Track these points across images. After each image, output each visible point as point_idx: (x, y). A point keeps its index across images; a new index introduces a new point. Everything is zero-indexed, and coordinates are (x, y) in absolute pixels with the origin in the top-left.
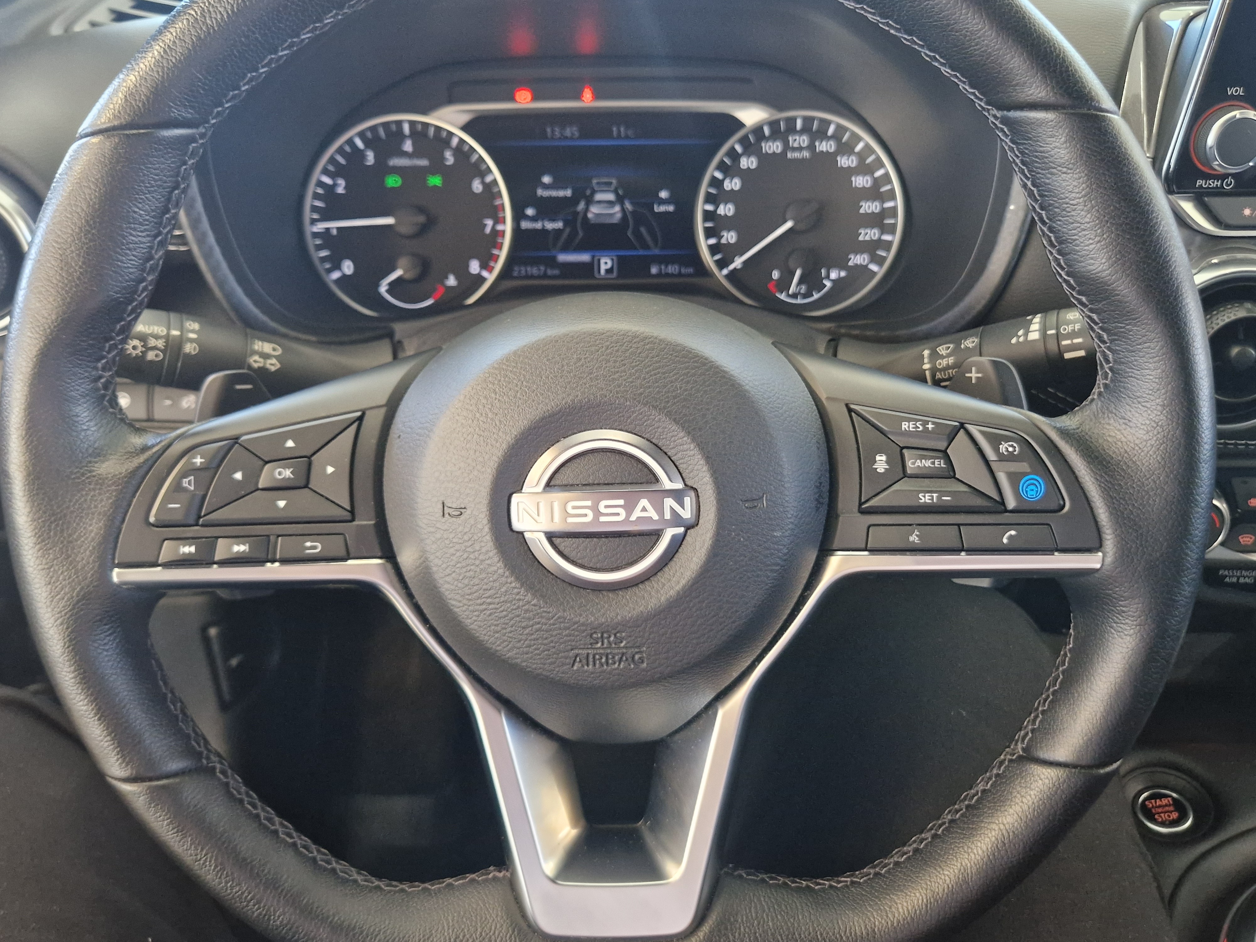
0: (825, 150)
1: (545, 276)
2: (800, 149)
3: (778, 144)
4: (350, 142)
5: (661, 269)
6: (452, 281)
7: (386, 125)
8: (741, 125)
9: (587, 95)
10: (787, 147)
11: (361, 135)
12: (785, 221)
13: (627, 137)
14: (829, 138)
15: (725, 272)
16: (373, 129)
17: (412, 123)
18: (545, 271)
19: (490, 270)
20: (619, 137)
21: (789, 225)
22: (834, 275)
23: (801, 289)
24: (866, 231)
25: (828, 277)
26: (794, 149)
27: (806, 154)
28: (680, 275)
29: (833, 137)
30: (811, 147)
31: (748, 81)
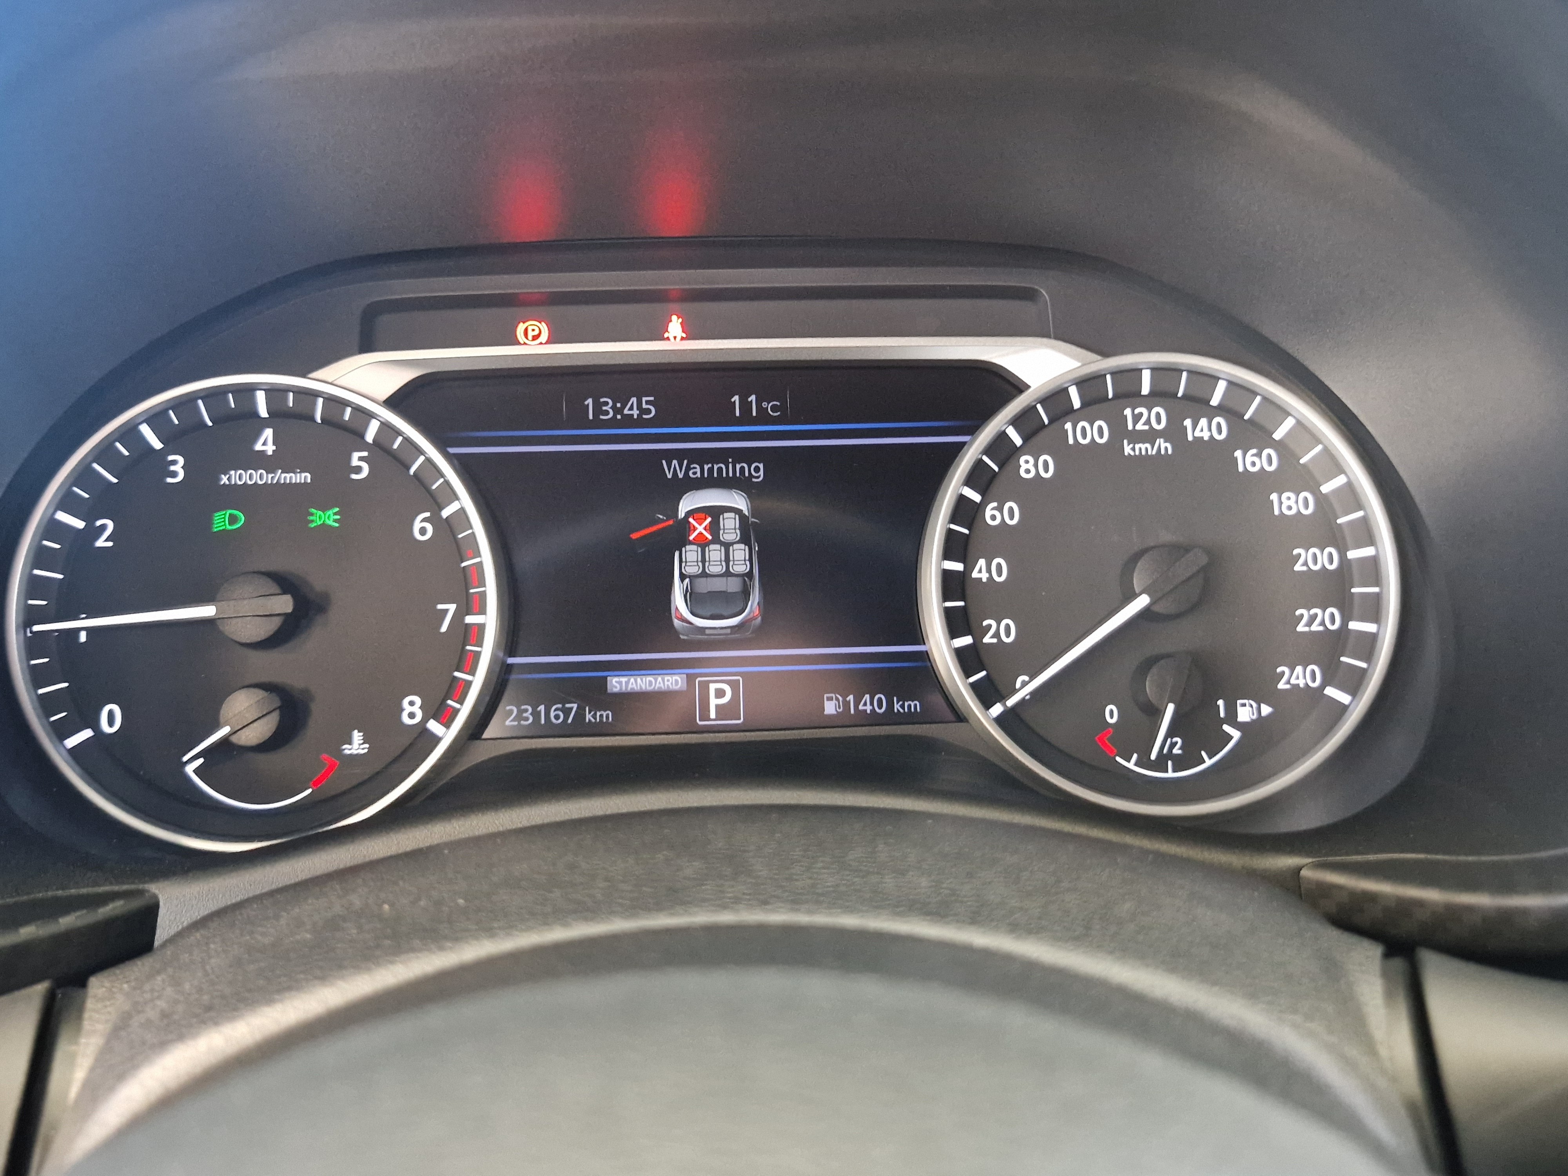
0: (1206, 436)
1: (580, 728)
2: (1150, 436)
3: (1101, 423)
4: (129, 433)
5: (847, 704)
6: (357, 745)
7: (213, 396)
8: (1017, 387)
9: (675, 327)
10: (1119, 431)
11: (156, 419)
12: (1129, 596)
13: (763, 418)
14: (1212, 413)
15: (997, 710)
16: (185, 404)
17: (275, 393)
18: (580, 714)
19: (446, 717)
20: (746, 418)
21: (1142, 602)
22: (1245, 714)
23: (1173, 745)
24: (1314, 611)
25: (1232, 718)
26: (1137, 437)
27: (1164, 446)
28: (890, 718)
29: (1221, 409)
30: (1174, 433)
31: (1028, 295)
